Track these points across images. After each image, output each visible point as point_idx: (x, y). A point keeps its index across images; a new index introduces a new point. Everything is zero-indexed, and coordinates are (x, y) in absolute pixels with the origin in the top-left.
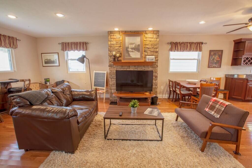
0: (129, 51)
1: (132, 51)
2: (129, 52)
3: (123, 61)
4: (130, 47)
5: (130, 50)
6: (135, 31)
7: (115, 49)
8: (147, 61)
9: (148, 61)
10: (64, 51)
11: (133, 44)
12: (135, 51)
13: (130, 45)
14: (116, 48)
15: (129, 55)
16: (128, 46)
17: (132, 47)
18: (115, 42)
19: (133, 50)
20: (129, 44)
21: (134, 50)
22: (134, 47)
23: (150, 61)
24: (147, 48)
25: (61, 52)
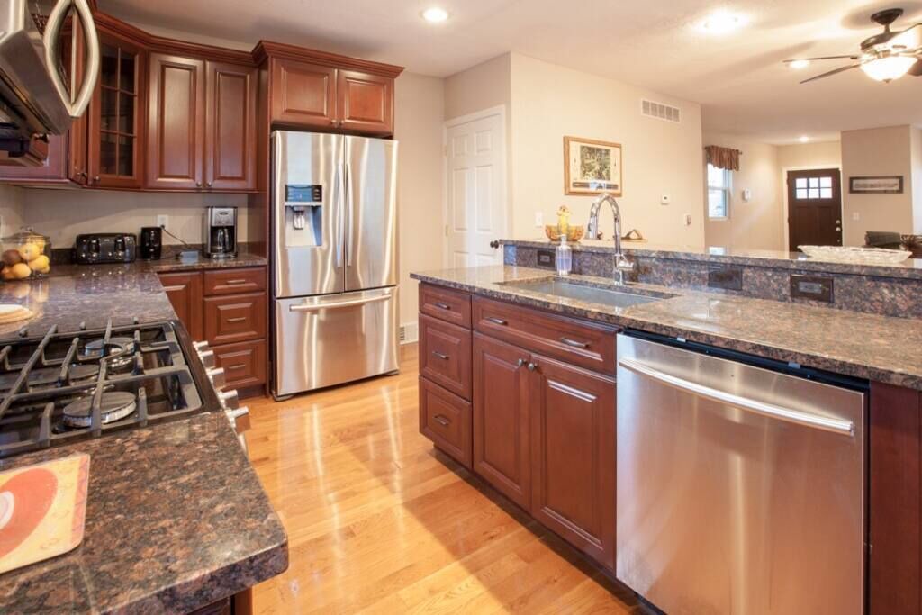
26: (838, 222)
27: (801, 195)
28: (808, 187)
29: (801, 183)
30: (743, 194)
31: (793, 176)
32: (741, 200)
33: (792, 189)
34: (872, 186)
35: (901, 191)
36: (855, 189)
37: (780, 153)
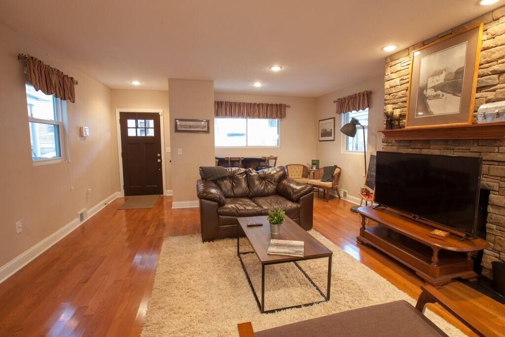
0: (427, 98)
1: (436, 97)
2: (428, 101)
3: (407, 128)
4: (430, 85)
5: (430, 92)
6: (452, 30)
7: (397, 97)
8: (480, 121)
9: (484, 122)
10: (345, 112)
11: (440, 72)
12: (444, 93)
13: (430, 80)
14: (400, 94)
15: (426, 108)
16: (425, 83)
17: (437, 83)
18: (397, 81)
19: (439, 92)
20: (429, 77)
21: (442, 91)
22: (441, 83)
23: (489, 121)
24: (495, 72)
25: (337, 116)
26: (159, 155)
27: (131, 133)
28: (137, 127)
29: (131, 123)
30: (81, 131)
31: (125, 117)
32: (78, 138)
33: (124, 129)
34: (190, 127)
35: (208, 132)
36: (178, 129)
37: (113, 95)
